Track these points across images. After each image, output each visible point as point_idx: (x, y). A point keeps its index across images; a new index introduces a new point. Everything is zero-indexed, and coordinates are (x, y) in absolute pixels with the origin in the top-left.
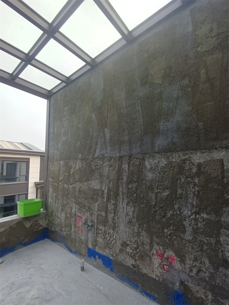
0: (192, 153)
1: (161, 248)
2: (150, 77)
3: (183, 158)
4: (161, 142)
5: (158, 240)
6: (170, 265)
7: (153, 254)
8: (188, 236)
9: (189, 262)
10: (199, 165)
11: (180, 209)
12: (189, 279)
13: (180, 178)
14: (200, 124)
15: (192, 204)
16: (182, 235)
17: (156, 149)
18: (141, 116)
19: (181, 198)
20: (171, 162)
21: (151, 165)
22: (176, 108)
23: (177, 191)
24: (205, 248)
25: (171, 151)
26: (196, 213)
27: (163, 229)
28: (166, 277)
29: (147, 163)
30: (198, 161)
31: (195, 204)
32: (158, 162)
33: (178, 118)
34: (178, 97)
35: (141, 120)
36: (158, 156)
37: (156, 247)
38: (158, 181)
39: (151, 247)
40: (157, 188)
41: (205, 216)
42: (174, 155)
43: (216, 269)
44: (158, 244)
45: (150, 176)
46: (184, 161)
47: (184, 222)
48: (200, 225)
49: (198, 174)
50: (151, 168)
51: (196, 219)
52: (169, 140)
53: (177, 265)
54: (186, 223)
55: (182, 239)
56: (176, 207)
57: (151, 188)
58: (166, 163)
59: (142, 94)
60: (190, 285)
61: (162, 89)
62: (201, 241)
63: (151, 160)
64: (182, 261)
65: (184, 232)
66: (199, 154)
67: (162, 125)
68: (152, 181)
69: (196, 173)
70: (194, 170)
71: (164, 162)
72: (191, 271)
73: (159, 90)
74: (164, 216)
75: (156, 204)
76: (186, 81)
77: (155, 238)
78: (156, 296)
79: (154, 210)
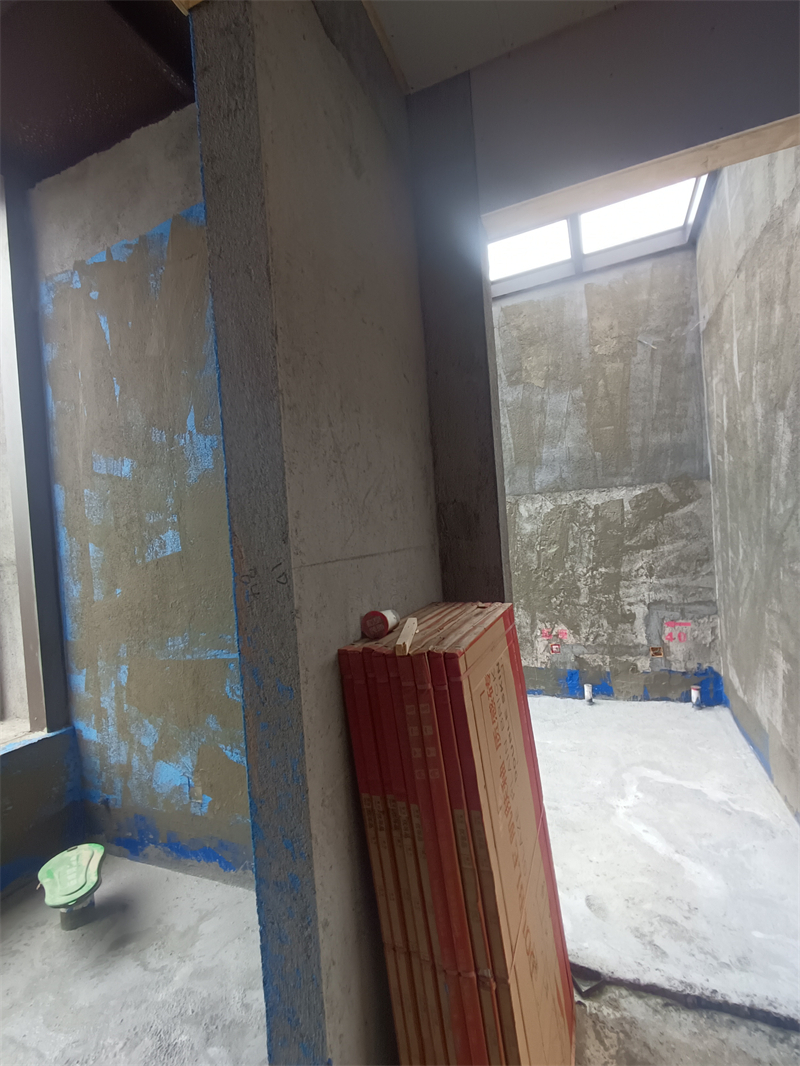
0: (587, 493)
1: (548, 625)
2: (524, 374)
3: (576, 499)
4: (543, 477)
5: (543, 616)
6: (561, 643)
7: (536, 637)
8: (583, 600)
9: (584, 631)
10: (597, 508)
11: (572, 567)
12: (586, 651)
13: (572, 527)
14: (598, 454)
15: (588, 558)
16: (576, 600)
17: (537, 488)
18: (510, 435)
19: (573, 553)
20: (560, 506)
21: (528, 511)
22: (566, 428)
23: (568, 544)
24: (603, 607)
25: (558, 490)
26: (593, 569)
27: (550, 598)
28: (554, 659)
29: (522, 510)
30: (594, 503)
31: (591, 557)
32: (541, 506)
33: (568, 443)
34: (568, 414)
35: (511, 441)
36: (541, 497)
37: (540, 625)
38: (542, 535)
39: (533, 626)
40: (540, 544)
41: (603, 570)
42: (564, 495)
43: (615, 627)
44: (543, 621)
45: (528, 528)
46: (578, 503)
47: (579, 584)
48: (597, 582)
49: (595, 520)
50: (530, 516)
51: (593, 577)
52: (557, 474)
53: (570, 639)
54: (581, 584)
55: (575, 605)
56: (567, 565)
57: (530, 546)
58: (552, 507)
59: (510, 399)
60: (586, 656)
61: (545, 397)
62: (598, 601)
63: (529, 505)
64: (576, 631)
65: (578, 596)
66: (596, 493)
67: (545, 452)
68: (532, 534)
69: (593, 518)
70: (590, 515)
71: (549, 506)
72: (587, 639)
73: (540, 397)
74: (551, 582)
75: (539, 567)
76: (579, 392)
77: (538, 615)
78: (543, 687)
79: (536, 575)
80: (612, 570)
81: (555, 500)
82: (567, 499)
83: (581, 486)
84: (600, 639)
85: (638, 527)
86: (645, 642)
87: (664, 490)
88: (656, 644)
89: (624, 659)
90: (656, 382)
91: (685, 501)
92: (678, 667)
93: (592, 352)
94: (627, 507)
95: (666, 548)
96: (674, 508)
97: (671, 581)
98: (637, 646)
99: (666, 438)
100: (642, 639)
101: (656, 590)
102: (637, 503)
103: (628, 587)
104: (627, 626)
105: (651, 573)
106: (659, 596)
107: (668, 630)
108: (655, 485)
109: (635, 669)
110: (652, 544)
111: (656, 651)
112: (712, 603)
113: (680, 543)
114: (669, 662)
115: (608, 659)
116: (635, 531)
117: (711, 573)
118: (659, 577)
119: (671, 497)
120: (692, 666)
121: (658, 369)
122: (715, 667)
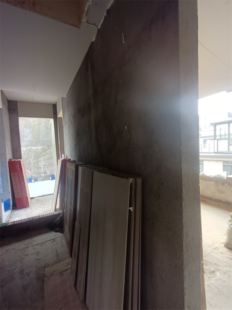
4: (24, 144)
13: (30, 153)
14: (34, 140)
15: (33, 158)
17: (23, 146)
22: (28, 135)
23: (29, 156)
27: (26, 166)
30: (34, 149)
32: (24, 149)
33: (29, 138)
38: (24, 154)
43: (38, 169)
51: (34, 161)
52: (27, 143)
54: (32, 163)
55: (31, 166)
56: (29, 159)
60: (33, 175)
62: (35, 165)
64: (31, 171)
66: (34, 147)
69: (34, 151)
72: (33, 172)
74: (26, 163)
80: (37, 160)
81: (26, 148)
82: (29, 148)
83: (31, 146)
84: (35, 172)
85: (42, 153)
86: (43, 171)
87: (46, 147)
88: (45, 172)
89: (39, 175)
90: (44, 130)
91: (49, 149)
92: (48, 175)
93: (33, 123)
94: (40, 150)
95: (46, 156)
96: (47, 150)
97: (47, 161)
98: (42, 172)
99: (46, 139)
100: (42, 171)
101: (45, 163)
102: (41, 149)
103: (40, 163)
104: (40, 169)
105: (44, 160)
106: (45, 164)
107: (47, 169)
108: (44, 146)
109: (41, 176)
110: (44, 156)
111: (45, 173)
112: (53, 164)
113: (48, 155)
114: (47, 174)
115: (37, 175)
116: (41, 153)
117: (53, 160)
118: (45, 161)
119: (47, 148)
120: (50, 174)
121: (45, 128)
122: (54, 174)
